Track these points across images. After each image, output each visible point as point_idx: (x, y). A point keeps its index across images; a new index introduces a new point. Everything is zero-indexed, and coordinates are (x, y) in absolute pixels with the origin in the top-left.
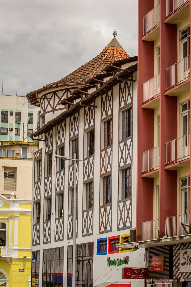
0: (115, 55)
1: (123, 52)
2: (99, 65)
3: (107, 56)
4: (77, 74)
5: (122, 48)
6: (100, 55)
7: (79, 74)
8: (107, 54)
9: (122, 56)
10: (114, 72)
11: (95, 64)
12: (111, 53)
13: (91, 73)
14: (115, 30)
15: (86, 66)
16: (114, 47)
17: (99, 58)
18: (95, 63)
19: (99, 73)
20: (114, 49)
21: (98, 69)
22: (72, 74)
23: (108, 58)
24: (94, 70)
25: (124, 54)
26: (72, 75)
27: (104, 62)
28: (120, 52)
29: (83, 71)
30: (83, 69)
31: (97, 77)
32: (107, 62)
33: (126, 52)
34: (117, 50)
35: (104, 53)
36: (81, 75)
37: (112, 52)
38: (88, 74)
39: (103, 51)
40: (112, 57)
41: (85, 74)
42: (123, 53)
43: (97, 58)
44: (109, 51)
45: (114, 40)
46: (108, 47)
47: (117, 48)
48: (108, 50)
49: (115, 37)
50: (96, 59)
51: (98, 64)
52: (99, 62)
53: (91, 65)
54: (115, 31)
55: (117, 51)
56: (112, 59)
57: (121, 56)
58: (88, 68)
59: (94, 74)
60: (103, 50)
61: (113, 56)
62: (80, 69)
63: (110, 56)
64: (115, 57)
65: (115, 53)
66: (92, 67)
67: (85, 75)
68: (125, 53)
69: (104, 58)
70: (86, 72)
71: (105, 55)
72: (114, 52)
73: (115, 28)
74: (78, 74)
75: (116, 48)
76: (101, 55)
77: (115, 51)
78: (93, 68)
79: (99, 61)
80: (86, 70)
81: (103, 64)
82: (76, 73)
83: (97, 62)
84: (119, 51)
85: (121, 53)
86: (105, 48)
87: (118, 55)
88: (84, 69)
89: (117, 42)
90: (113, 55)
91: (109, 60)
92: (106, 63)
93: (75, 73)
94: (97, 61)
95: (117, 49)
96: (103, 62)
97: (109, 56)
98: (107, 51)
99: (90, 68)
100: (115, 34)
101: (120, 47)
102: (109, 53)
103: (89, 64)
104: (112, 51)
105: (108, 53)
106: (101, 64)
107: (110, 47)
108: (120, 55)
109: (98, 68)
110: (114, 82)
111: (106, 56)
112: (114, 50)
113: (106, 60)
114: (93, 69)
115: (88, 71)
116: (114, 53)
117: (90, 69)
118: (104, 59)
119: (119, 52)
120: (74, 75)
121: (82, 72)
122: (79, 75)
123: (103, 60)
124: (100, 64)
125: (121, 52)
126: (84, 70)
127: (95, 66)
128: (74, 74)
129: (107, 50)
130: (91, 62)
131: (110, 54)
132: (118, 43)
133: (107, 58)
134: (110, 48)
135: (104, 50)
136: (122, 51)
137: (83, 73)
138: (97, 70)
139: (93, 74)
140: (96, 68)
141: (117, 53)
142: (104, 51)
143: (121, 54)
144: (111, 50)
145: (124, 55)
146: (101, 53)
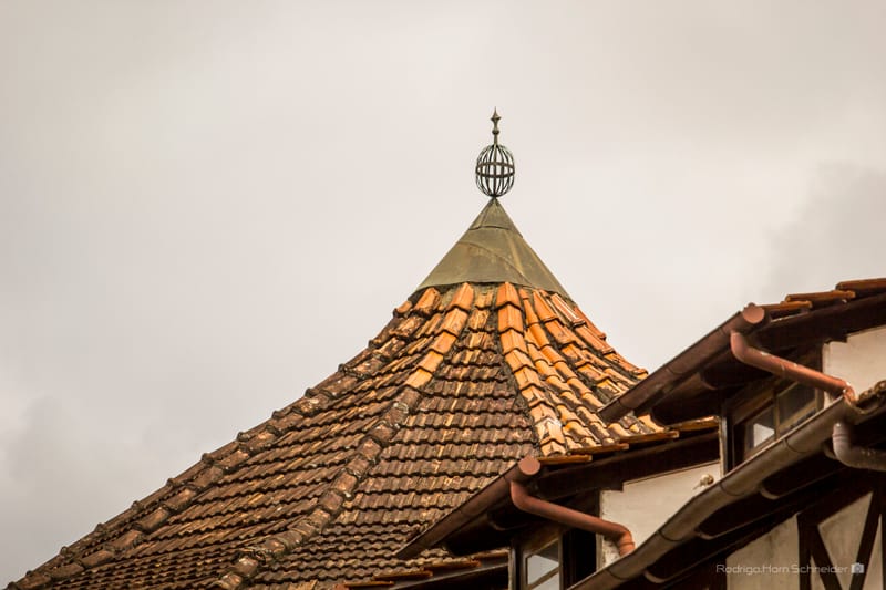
0: (515, 360)
1: (582, 331)
2: (383, 445)
3: (439, 368)
4: (177, 522)
5: (567, 299)
6: (368, 358)
7: (198, 525)
8: (444, 343)
9: (574, 369)
10: (724, 425)
11: (338, 435)
12: (475, 340)
13: (318, 512)
14: (496, 133)
15: (252, 454)
16: (500, 289)
17: (366, 384)
18: (337, 428)
19: (394, 508)
20: (500, 302)
21: (378, 475)
22: (133, 527)
23: (455, 379)
24: (343, 488)
25: (590, 348)
26: (133, 535)
27: (423, 420)
28: (553, 327)
29: (238, 495)
30: (228, 478)
31: (546, 474)
32: (450, 420)
33: (602, 329)
34: (524, 315)
35: (410, 339)
36: (218, 528)
37: (483, 330)
38: (284, 516)
39: (394, 324)
40: (488, 373)
41: (262, 521)
42: (580, 342)
43: (348, 382)
44: (455, 321)
45: (493, 228)
46: (437, 288)
47: (524, 293)
48: (447, 312)
49: (495, 195)
50: (340, 395)
51: (368, 435)
52: (379, 414)
53: (297, 442)
54: (495, 147)
55: (527, 327)
56: (490, 388)
57: (569, 362)
58: (278, 473)
59: (345, 517)
60: (391, 317)
61: (501, 364)
62: (202, 483)
63: (471, 364)
64: (519, 376)
65: (510, 341)
66: (320, 459)
67: (261, 533)
68: (597, 345)
69: (418, 379)
70: (262, 506)
71: (423, 353)
72: (497, 335)
73: (495, 119)
74: (190, 527)
75: (512, 295)
76: (386, 360)
77: (510, 317)
78: (325, 472)
79: (375, 408)
80: (259, 490)
81: (420, 435)
82: (172, 512)
83: (356, 417)
84: (542, 323)
85: (564, 340)
86: (416, 297)
87: (536, 354)
88: (237, 481)
89: (514, 240)
90: (493, 358)
91: (463, 395)
92: (442, 427)
93: (160, 515)
94: (353, 411)
95: (521, 300)
96: (413, 412)
97: (460, 364)
98: (431, 326)
99: (300, 469)
100: (495, 171)
101: (552, 291)
102: (459, 338)
103: (278, 434)
104: (479, 319)
105: (452, 339)
106: (395, 432)
107: (461, 284)
108: (557, 357)
109: (372, 464)
110: (773, 497)
111: (431, 362)
112: (494, 310)
113: (440, 395)
114: (325, 480)
115: (281, 495)
116: (498, 339)
117: (300, 477)
118: (423, 394)
119: (549, 334)
120: (147, 532)
121: (222, 505)
122: (198, 532)
123: (412, 396)
124: (388, 432)
125: (566, 336)
126: (240, 487)
127: (342, 449)
128: (149, 523)
129: (435, 311)
130: (295, 417)
131: (464, 348)
132: (527, 255)
133: (444, 378)
134: (464, 296)
135: (398, 314)
136: (573, 327)
137: (242, 510)
138: (371, 481)
139: (335, 515)
140: (358, 466)
141: (529, 336)
142: (408, 325)
143: (568, 352)
144: (469, 313)
145: (595, 358)
146: (373, 345)
